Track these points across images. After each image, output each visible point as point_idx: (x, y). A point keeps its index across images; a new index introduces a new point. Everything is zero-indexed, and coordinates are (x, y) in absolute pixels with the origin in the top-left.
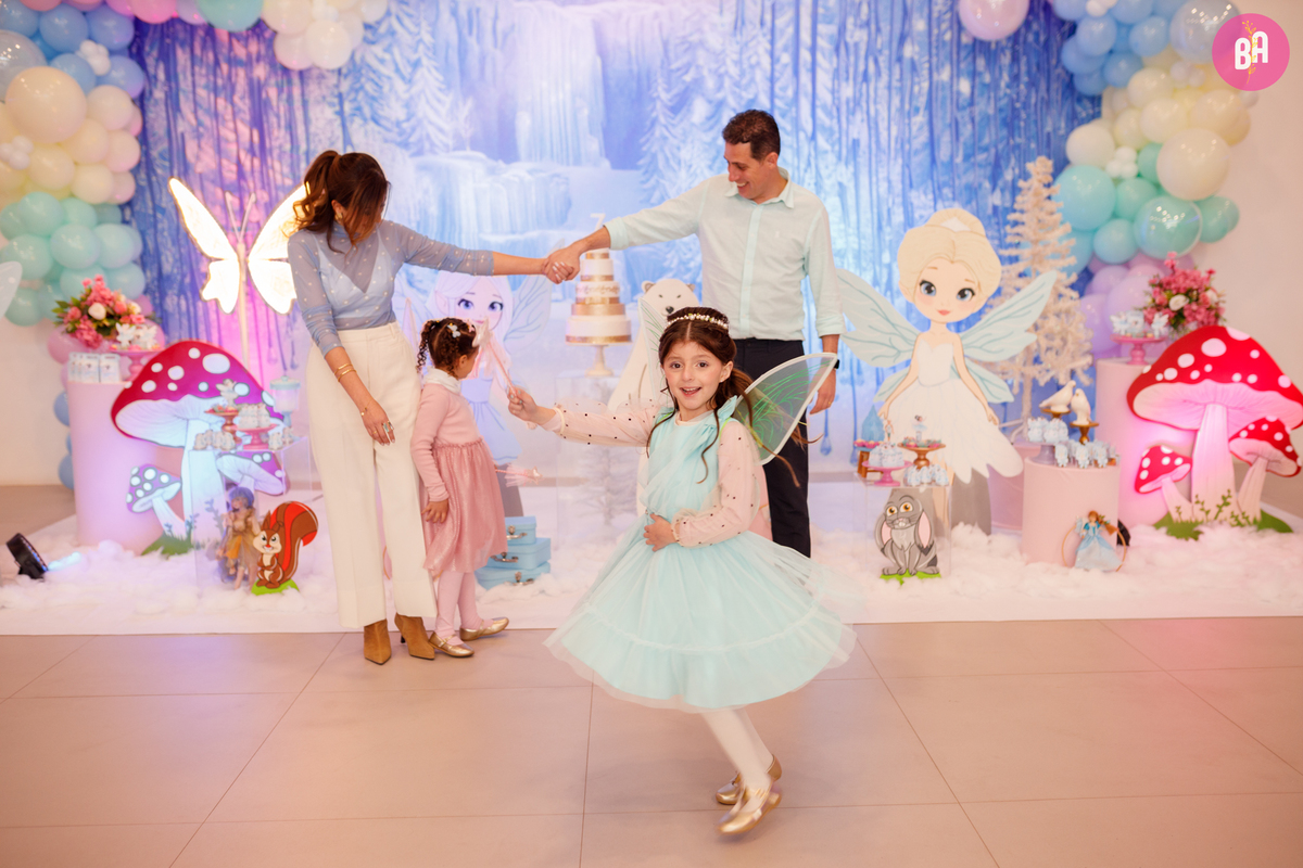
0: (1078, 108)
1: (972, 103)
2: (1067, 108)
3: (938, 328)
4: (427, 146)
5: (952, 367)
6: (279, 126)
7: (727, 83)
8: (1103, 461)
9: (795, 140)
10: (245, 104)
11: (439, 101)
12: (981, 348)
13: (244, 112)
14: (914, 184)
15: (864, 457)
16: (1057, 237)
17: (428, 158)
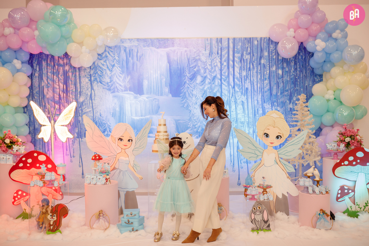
0: (316, 79)
1: (282, 77)
2: (312, 78)
3: (270, 149)
4: (116, 90)
5: (275, 161)
6: (72, 84)
7: (207, 71)
8: (324, 192)
9: (228, 88)
10: (62, 77)
11: (120, 77)
12: (284, 154)
13: (62, 80)
14: (265, 102)
15: (246, 190)
16: (309, 118)
17: (116, 94)
